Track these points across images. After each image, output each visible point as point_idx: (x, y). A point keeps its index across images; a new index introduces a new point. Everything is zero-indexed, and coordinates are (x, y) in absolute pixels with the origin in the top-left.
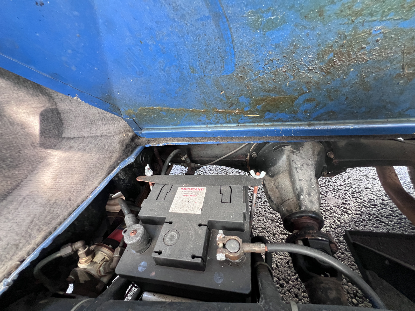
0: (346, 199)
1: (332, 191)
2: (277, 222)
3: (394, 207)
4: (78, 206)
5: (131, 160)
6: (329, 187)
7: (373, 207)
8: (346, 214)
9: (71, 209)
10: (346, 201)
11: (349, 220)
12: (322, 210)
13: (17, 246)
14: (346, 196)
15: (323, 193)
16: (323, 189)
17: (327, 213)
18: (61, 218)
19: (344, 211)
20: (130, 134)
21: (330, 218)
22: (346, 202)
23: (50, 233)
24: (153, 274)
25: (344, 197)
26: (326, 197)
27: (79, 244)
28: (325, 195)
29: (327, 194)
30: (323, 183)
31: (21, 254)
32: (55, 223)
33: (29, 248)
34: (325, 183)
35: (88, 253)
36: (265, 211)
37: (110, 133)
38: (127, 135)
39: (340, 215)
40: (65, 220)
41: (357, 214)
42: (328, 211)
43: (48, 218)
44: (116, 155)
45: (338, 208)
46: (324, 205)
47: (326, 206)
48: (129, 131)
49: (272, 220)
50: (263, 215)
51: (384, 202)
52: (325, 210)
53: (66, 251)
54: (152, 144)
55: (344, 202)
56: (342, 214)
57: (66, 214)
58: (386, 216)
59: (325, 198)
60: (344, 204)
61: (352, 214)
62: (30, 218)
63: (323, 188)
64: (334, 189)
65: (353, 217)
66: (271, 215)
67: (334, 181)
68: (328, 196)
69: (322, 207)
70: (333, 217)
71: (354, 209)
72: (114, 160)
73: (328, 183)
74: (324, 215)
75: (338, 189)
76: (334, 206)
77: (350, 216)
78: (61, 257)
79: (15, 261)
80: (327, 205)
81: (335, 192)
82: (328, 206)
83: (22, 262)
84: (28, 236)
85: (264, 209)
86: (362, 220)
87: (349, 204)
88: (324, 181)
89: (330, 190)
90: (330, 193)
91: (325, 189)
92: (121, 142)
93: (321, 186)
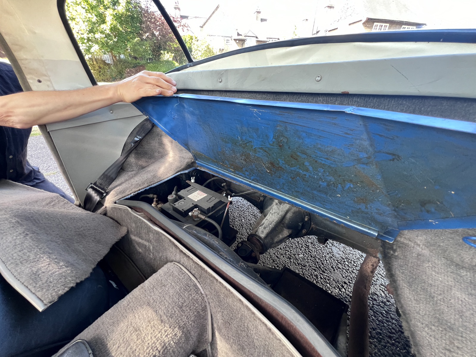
0: (350, 281)
1: (344, 270)
2: (277, 264)
3: (392, 310)
4: (161, 181)
5: (186, 171)
6: (344, 266)
7: (371, 299)
8: (338, 290)
9: (159, 181)
10: (349, 282)
11: (336, 294)
12: (320, 277)
13: (140, 185)
14: (354, 280)
15: (334, 267)
16: (337, 264)
17: (321, 280)
18: (155, 182)
19: (339, 287)
20: (193, 160)
21: (321, 284)
22: (348, 284)
23: (150, 186)
24: (170, 212)
25: (350, 279)
26: (334, 270)
27: (155, 196)
28: (334, 269)
29: (337, 269)
30: (343, 260)
31: (140, 188)
32: (152, 183)
33: (143, 187)
34: (345, 261)
35: (156, 202)
36: (274, 253)
37: (186, 157)
38: (191, 161)
39: (332, 287)
40: (155, 183)
41: (348, 295)
42: (324, 280)
43: (151, 181)
44: (183, 167)
45: (336, 282)
46: (326, 274)
47: (326, 276)
48: (193, 159)
49: (274, 261)
50: (270, 255)
51: (387, 303)
52: (323, 278)
53: (151, 196)
54: (199, 168)
55: (347, 282)
56: (334, 288)
57: (156, 182)
58: (375, 311)
59: (332, 271)
60: (345, 283)
61: (344, 292)
62: (147, 178)
63: (339, 264)
64: (348, 270)
65: (342, 294)
66: (276, 258)
67: (355, 265)
68: (336, 271)
69: (323, 275)
70: (324, 285)
71: (350, 290)
72: (180, 169)
73: (347, 263)
74: (318, 280)
75: (352, 272)
76: (333, 280)
77: (340, 292)
78: (148, 197)
79: (138, 189)
80: (328, 275)
81: (346, 272)
82: (329, 277)
83: (139, 190)
84: (143, 183)
85: (274, 252)
86: (347, 300)
87: (350, 286)
88: (346, 260)
89: (344, 269)
90: (340, 270)
91: (340, 266)
92: (187, 163)
93: (338, 262)
